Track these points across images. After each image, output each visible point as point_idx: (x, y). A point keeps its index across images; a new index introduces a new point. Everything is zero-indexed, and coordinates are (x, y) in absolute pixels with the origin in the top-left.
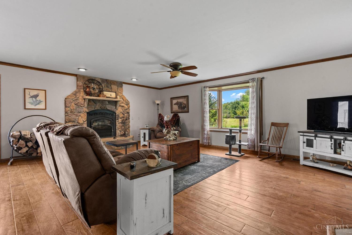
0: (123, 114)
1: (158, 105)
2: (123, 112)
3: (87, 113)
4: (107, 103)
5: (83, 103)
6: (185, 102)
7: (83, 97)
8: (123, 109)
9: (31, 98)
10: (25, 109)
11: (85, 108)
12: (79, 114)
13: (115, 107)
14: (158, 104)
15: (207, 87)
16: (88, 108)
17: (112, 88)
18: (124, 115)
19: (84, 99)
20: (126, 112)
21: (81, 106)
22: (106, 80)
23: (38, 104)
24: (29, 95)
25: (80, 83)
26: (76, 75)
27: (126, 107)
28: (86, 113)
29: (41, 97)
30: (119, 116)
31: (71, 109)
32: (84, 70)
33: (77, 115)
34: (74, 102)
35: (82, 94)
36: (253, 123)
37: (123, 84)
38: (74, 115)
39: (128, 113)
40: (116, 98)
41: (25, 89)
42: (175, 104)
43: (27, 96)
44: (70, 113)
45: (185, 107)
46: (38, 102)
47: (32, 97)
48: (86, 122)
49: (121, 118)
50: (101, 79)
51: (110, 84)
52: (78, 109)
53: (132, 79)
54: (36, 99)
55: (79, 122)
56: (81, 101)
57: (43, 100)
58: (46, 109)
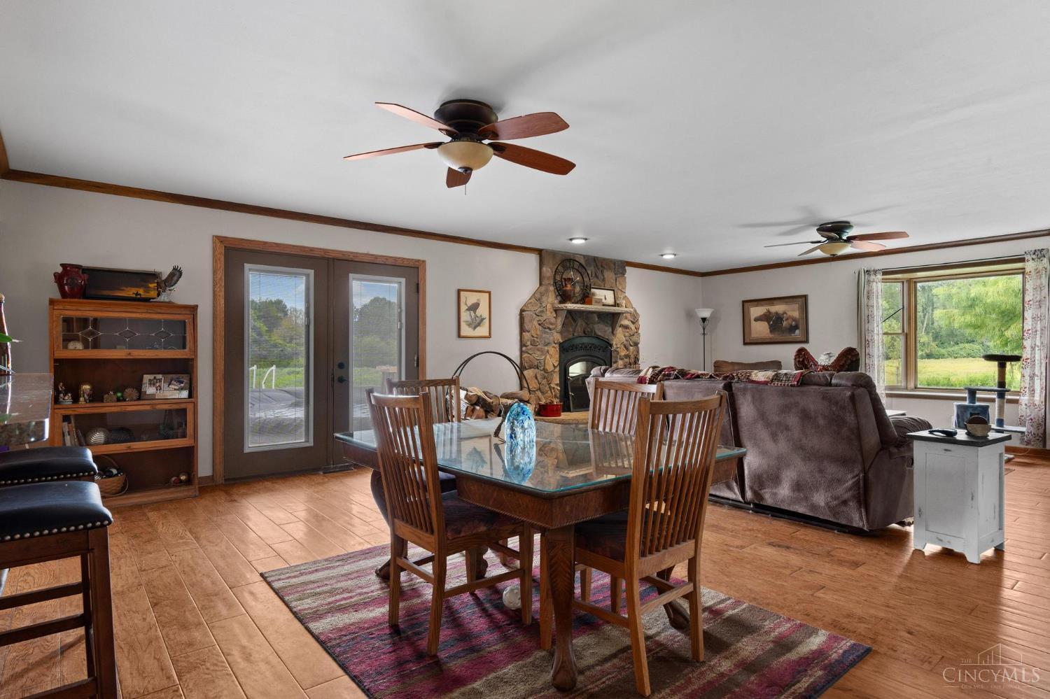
0: (625, 347)
1: (704, 322)
2: (625, 342)
3: (560, 344)
4: (597, 319)
5: (553, 320)
6: (796, 314)
7: (552, 304)
8: (627, 334)
9: (468, 312)
10: (459, 336)
11: (556, 334)
12: (546, 348)
13: (610, 330)
14: (704, 320)
15: (875, 272)
16: (561, 333)
17: (604, 280)
18: (627, 349)
19: (556, 311)
20: (631, 344)
21: (550, 329)
22: (594, 260)
23: (479, 325)
24: (466, 304)
25: (548, 271)
26: (540, 252)
27: (633, 327)
28: (557, 346)
29: (483, 311)
30: (618, 353)
31: (532, 336)
32: (583, 241)
33: (541, 351)
34: (538, 318)
35: (551, 299)
36: (1037, 372)
37: (627, 268)
38: (538, 350)
39: (636, 344)
40: (616, 304)
41: (459, 291)
42: (757, 320)
43: (463, 308)
44: (530, 347)
45: (796, 327)
46: (478, 320)
47: (470, 309)
48: (557, 369)
49: (622, 359)
50: (584, 256)
51: (601, 269)
52: (544, 336)
53: (662, 255)
54: (475, 313)
55: (547, 367)
56: (550, 315)
57: (486, 315)
58: (490, 337)
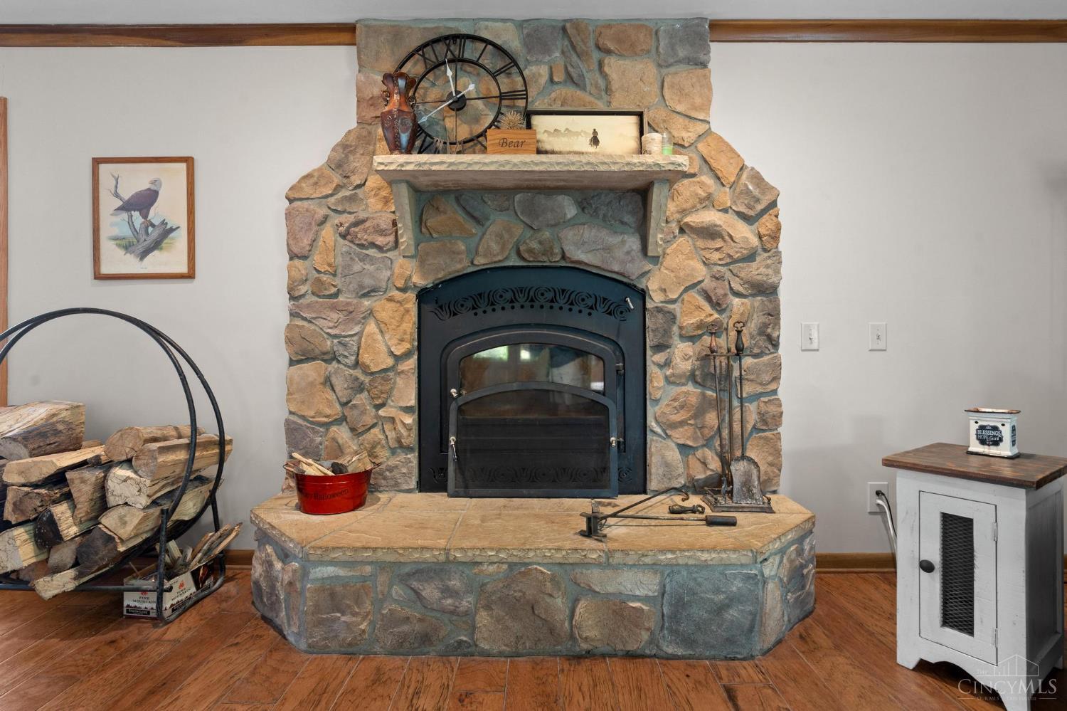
0: (708, 299)
2: (708, 284)
3: (424, 296)
4: (571, 211)
5: (385, 221)
8: (716, 256)
9: (125, 215)
10: (97, 276)
11: (401, 260)
12: (367, 303)
13: (633, 243)
16: (420, 257)
17: (606, 85)
18: (717, 305)
20: (737, 286)
21: (380, 248)
22: (564, 29)
23: (157, 245)
24: (117, 195)
27: (745, 234)
28: (412, 296)
29: (170, 208)
30: (672, 318)
31: (318, 272)
33: (349, 314)
34: (336, 219)
38: (334, 308)
39: (767, 291)
41: (96, 163)
43: (109, 204)
44: (310, 299)
46: (154, 234)
47: (127, 207)
48: (412, 363)
49: (692, 339)
50: (521, 24)
51: (596, 55)
52: (357, 267)
54: (145, 216)
55: (366, 358)
56: (377, 207)
57: (179, 219)
58: (190, 275)
